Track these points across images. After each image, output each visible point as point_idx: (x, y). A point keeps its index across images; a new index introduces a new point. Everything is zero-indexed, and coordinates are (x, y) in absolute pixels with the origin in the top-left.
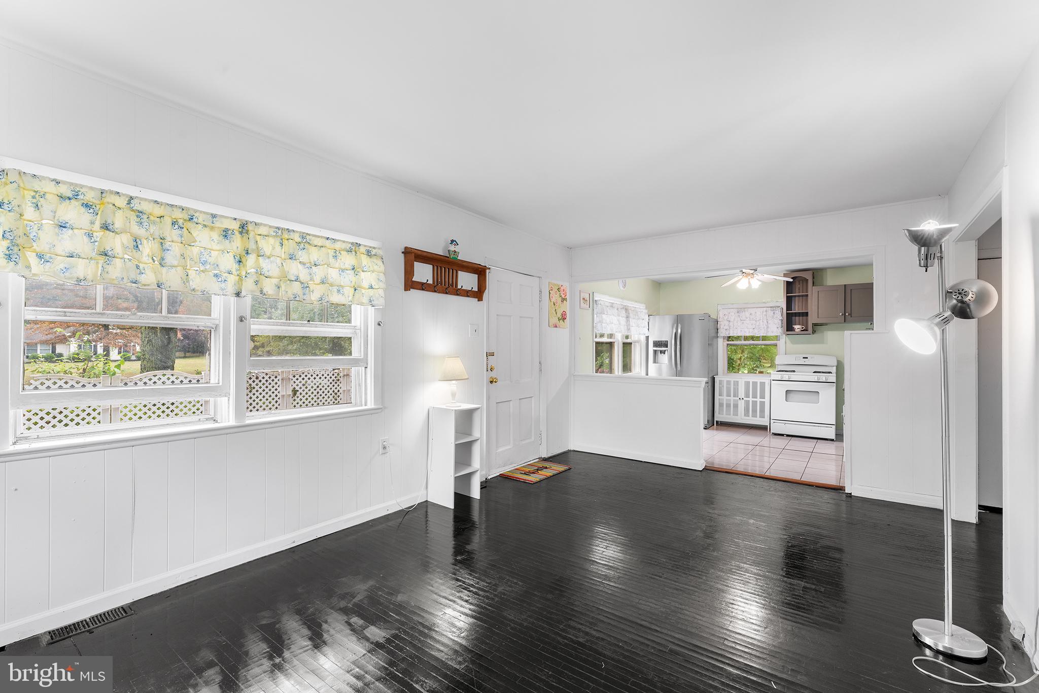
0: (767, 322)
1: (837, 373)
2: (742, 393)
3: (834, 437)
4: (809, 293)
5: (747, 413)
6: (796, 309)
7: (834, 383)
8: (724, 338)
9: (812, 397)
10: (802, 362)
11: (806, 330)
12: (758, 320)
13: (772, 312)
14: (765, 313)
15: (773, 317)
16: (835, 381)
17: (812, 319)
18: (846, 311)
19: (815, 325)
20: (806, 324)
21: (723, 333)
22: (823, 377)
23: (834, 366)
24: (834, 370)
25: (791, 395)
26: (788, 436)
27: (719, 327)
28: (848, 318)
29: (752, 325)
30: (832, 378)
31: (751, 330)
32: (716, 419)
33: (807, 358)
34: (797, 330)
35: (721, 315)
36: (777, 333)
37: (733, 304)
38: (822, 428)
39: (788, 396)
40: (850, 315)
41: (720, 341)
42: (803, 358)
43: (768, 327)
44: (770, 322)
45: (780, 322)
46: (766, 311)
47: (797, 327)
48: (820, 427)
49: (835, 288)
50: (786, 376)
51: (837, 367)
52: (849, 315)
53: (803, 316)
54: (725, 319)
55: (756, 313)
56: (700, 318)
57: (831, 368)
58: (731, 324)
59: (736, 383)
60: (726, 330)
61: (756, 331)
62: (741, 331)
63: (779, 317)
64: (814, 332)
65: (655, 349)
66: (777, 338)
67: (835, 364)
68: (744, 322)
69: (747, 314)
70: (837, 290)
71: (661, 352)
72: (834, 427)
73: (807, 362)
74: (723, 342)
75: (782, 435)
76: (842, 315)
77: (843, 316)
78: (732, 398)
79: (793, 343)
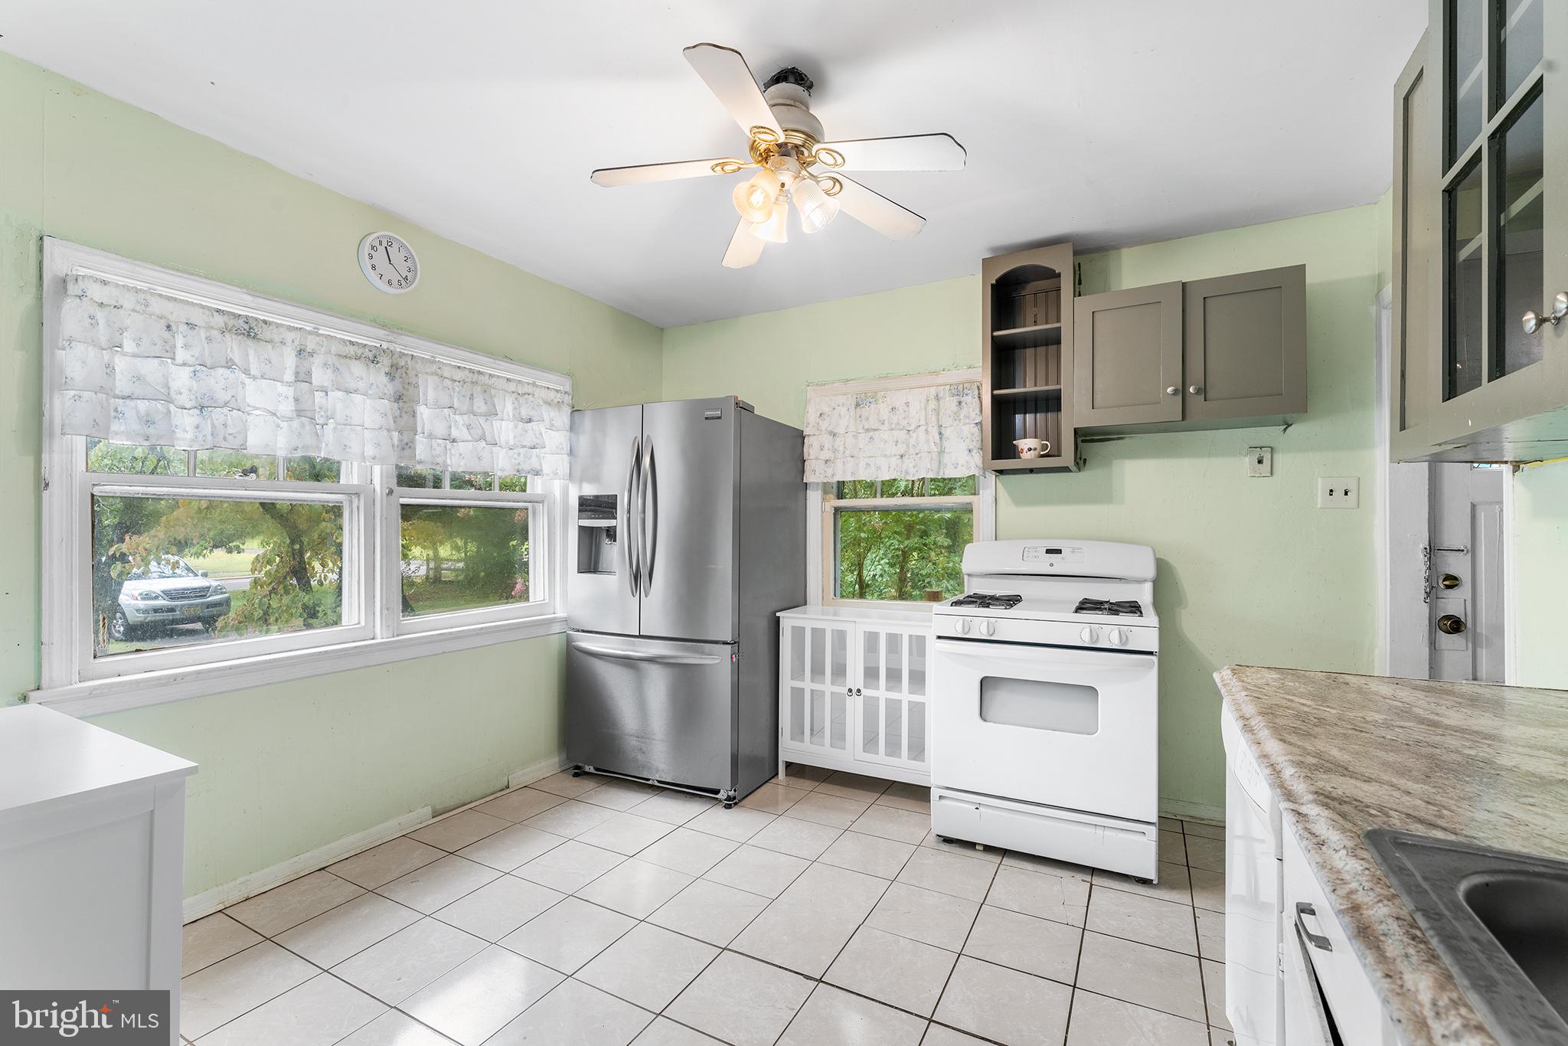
0: (940, 433)
1: (1157, 604)
2: (855, 676)
3: (1151, 874)
4: (1065, 325)
5: (870, 742)
6: (1028, 385)
7: (1151, 653)
8: (826, 488)
9: (1072, 708)
10: (1044, 564)
11: (1056, 453)
12: (912, 428)
13: (955, 400)
14: (933, 404)
15: (956, 417)
16: (1155, 648)
17: (1076, 413)
18: (1188, 381)
19: (1084, 436)
20: (1052, 436)
21: (816, 473)
22: (1110, 629)
23: (1145, 581)
24: (1144, 595)
25: (1000, 699)
26: (989, 849)
27: (806, 457)
28: (1196, 403)
29: (897, 444)
30: (1145, 632)
31: (894, 461)
32: (783, 757)
33: (1059, 551)
34: (1026, 455)
35: (812, 416)
36: (969, 468)
37: (843, 380)
38: (1108, 833)
39: (987, 695)
40: (1203, 391)
41: (814, 498)
42: (1049, 551)
43: (941, 452)
44: (947, 432)
45: (976, 430)
46: (937, 398)
47: (1027, 445)
48: (1100, 831)
49: (1148, 299)
50: (980, 621)
51: (1157, 583)
52: (1198, 391)
53: (1047, 411)
54: (823, 428)
55: (907, 404)
56: (709, 413)
57: (1135, 586)
58: (839, 442)
59: (840, 637)
60: (826, 461)
61: (908, 463)
62: (868, 465)
63: (973, 415)
64: (1081, 462)
65: (587, 523)
66: (970, 485)
67: (1150, 572)
68: (876, 435)
69: (883, 409)
70: (1159, 303)
71: (608, 535)
72: (1152, 832)
73: (1059, 565)
74: (824, 500)
75: (971, 845)
76: (1175, 392)
77: (1179, 398)
78: (827, 687)
79: (1018, 501)
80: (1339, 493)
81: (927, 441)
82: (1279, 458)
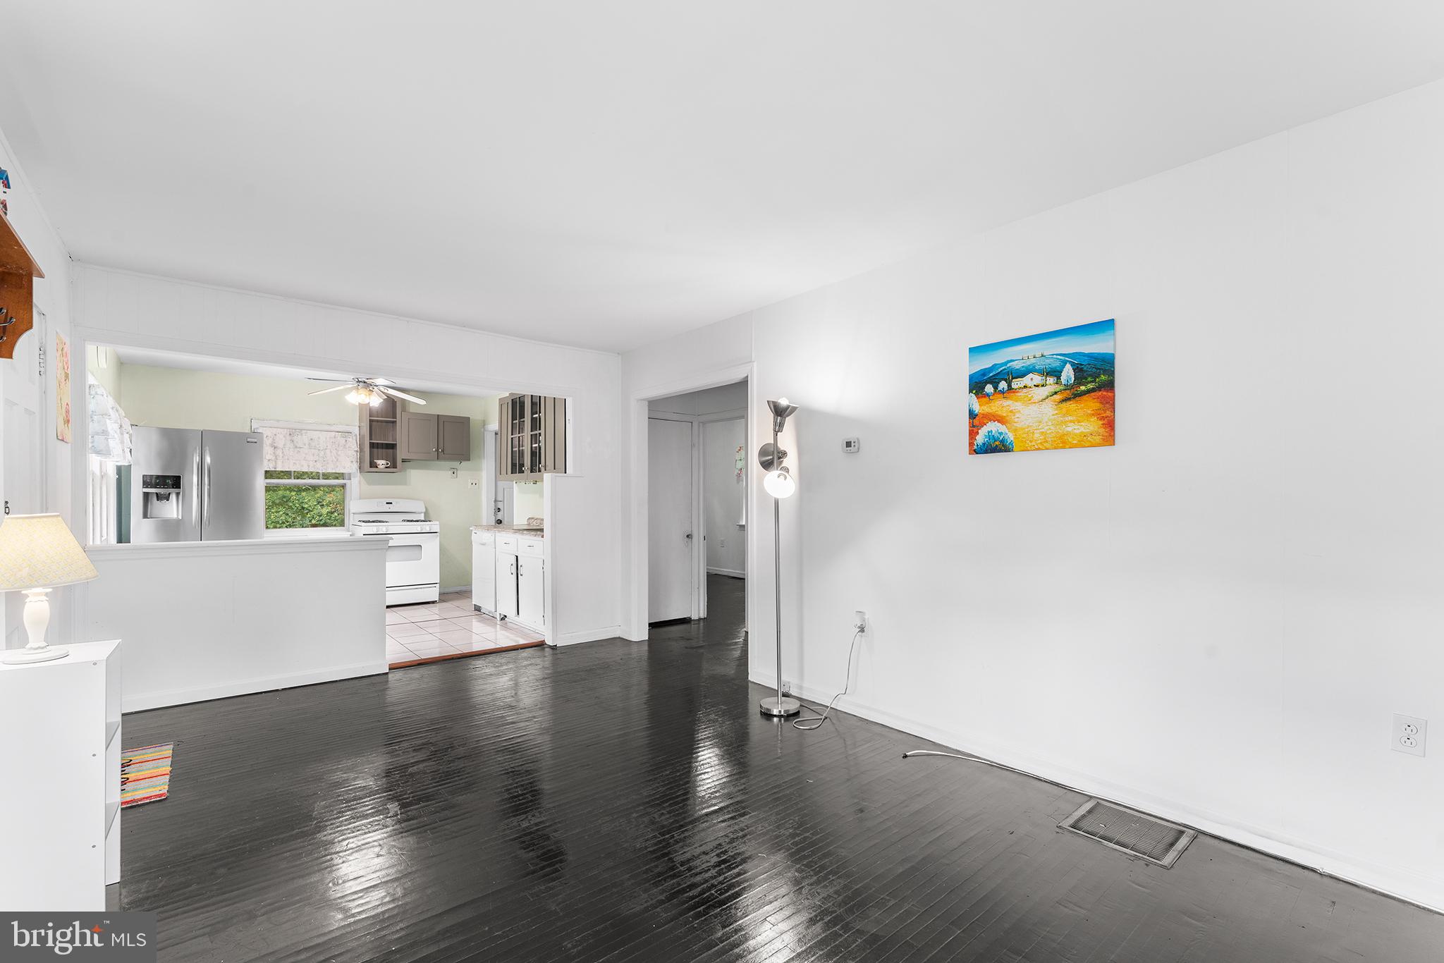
0: (336, 453)
3: (437, 599)
4: (398, 420)
6: (382, 438)
7: (438, 533)
9: (415, 553)
10: (387, 508)
11: (393, 467)
12: (322, 448)
13: (344, 440)
14: (332, 440)
15: (345, 446)
17: (401, 453)
18: (439, 446)
19: (404, 461)
20: (393, 459)
21: (262, 465)
22: (426, 527)
23: (422, 513)
28: (441, 455)
29: (313, 455)
31: (311, 464)
33: (391, 503)
34: (380, 467)
36: (352, 470)
37: (278, 421)
40: (443, 451)
42: (387, 503)
43: (336, 460)
44: (340, 452)
45: (355, 454)
46: (335, 437)
47: (381, 463)
49: (428, 417)
51: (425, 514)
53: (389, 449)
55: (319, 438)
57: (418, 515)
58: (279, 452)
60: (269, 460)
61: (319, 465)
63: (353, 447)
64: (401, 470)
65: (147, 490)
66: (348, 476)
67: (424, 510)
68: (301, 450)
69: (306, 439)
70: (430, 420)
71: (159, 497)
72: (438, 586)
73: (392, 508)
76: (435, 450)
77: (436, 452)
79: (369, 483)
80: (474, 484)
81: (331, 456)
82: (458, 472)
